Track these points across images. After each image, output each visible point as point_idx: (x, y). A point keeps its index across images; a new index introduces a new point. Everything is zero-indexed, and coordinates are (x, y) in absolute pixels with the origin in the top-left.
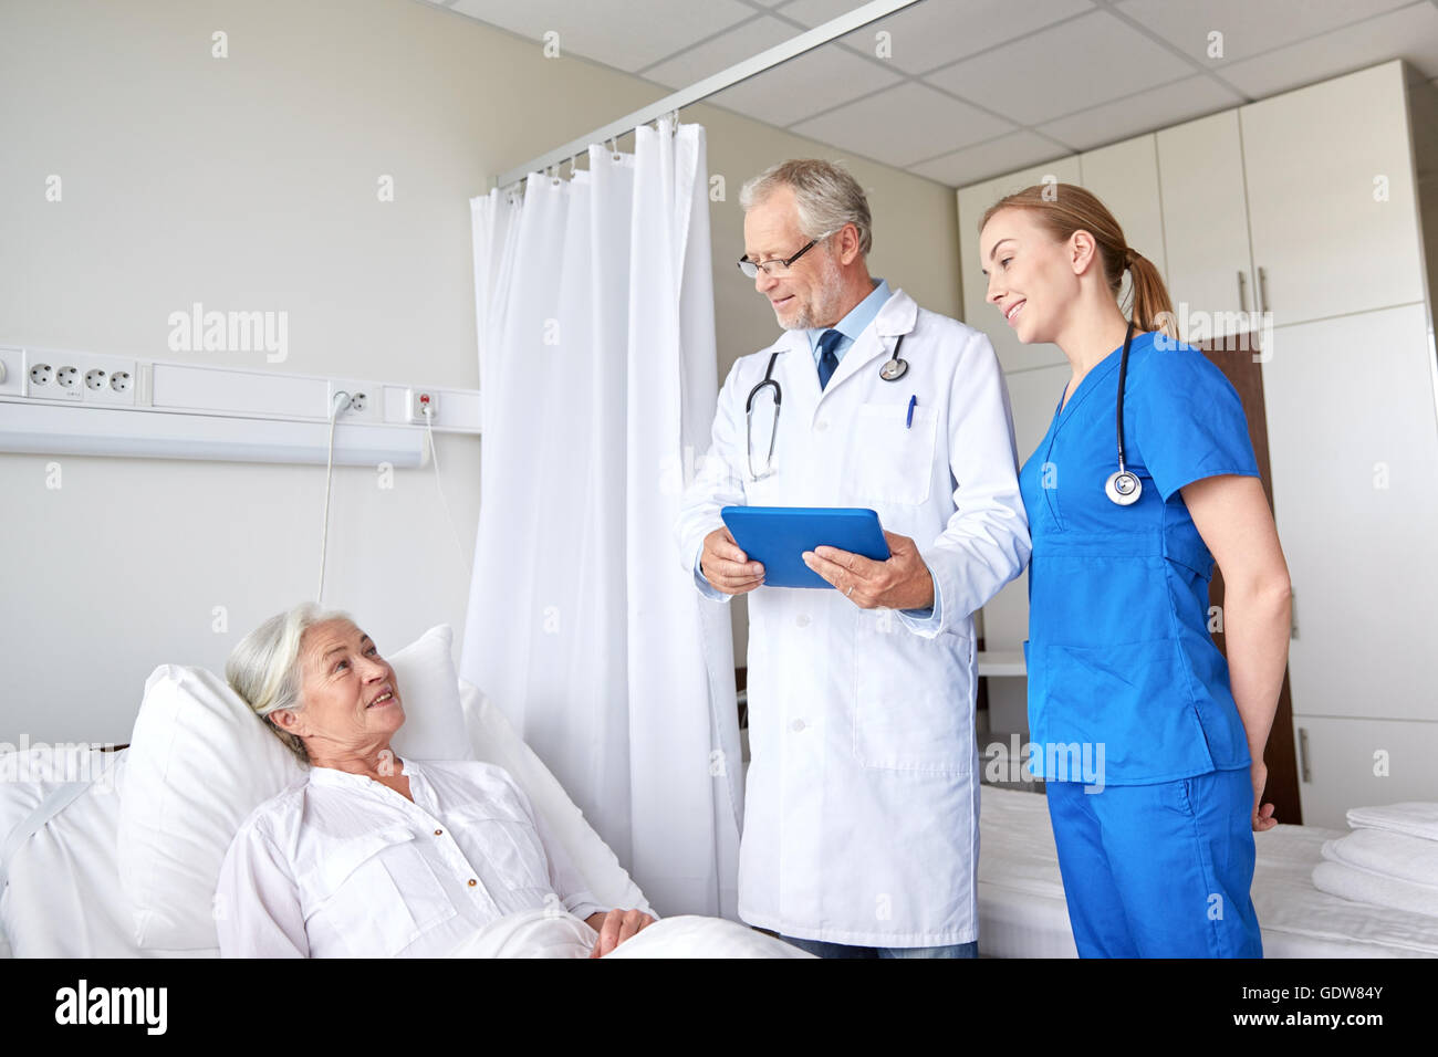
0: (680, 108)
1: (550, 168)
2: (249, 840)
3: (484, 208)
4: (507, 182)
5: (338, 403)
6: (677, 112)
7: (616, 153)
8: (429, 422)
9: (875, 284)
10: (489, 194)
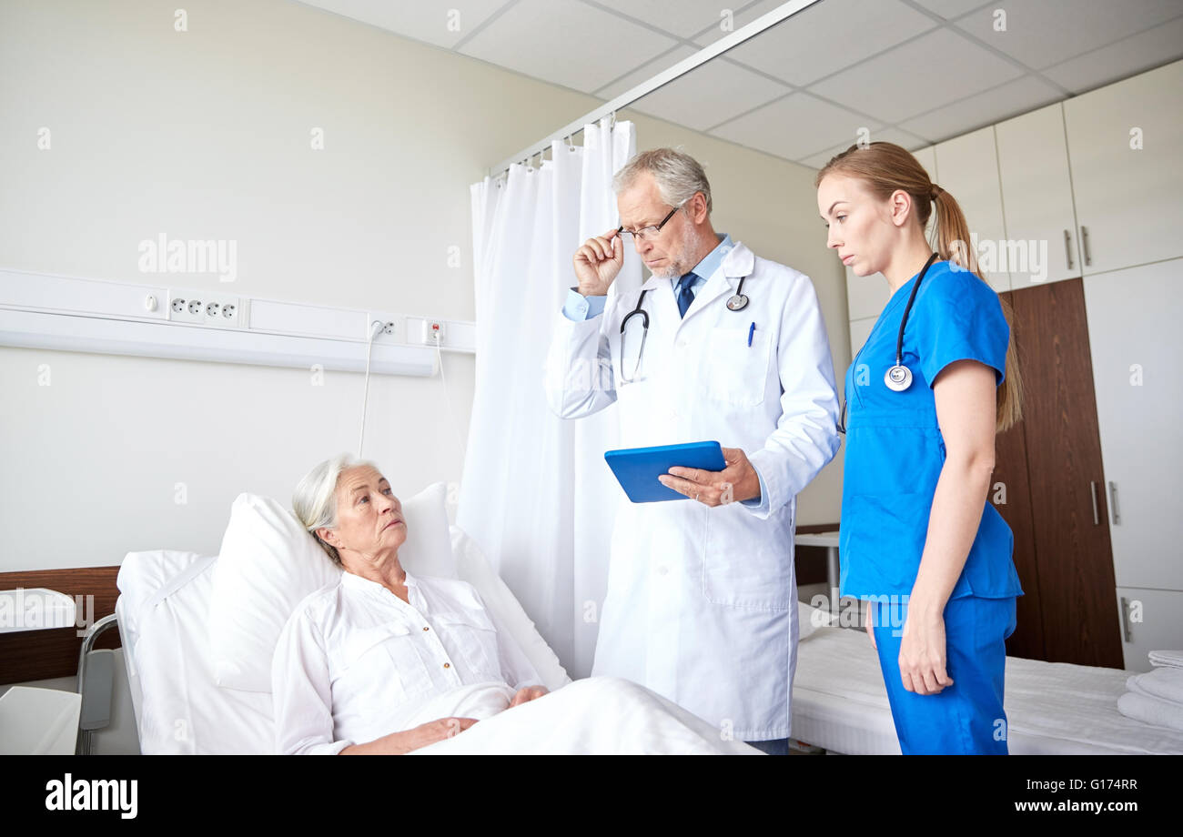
0: (617, 111)
1: (526, 160)
2: (299, 620)
3: (480, 190)
4: (495, 171)
5: (374, 328)
6: (614, 114)
7: (572, 147)
8: (438, 344)
9: (721, 238)
10: (483, 181)
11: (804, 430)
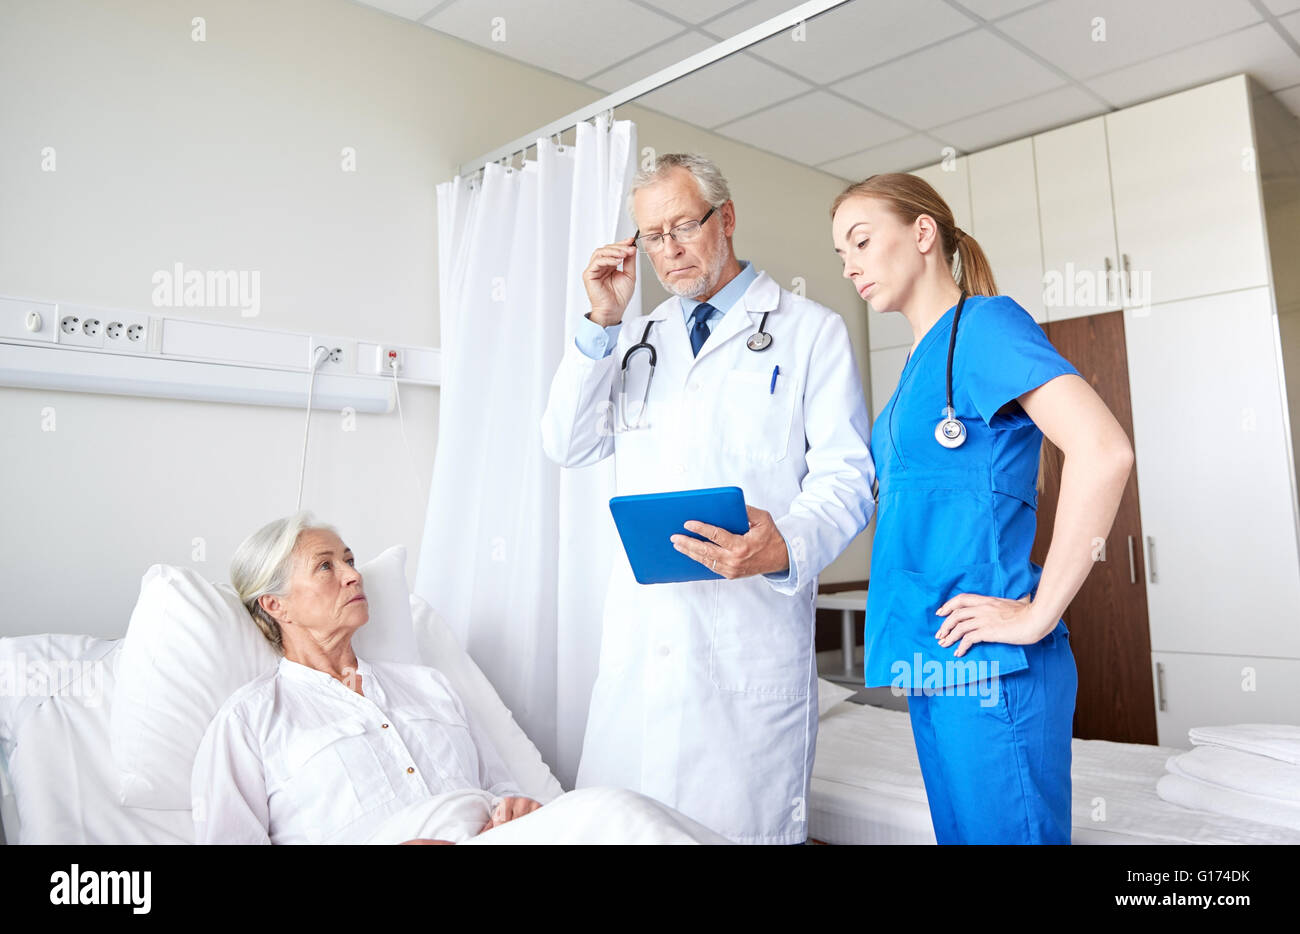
0: (615, 107)
1: (505, 159)
2: (227, 721)
3: (448, 192)
4: (466, 167)
5: (318, 355)
6: (612, 111)
7: (560, 146)
8: (395, 375)
9: (742, 266)
10: (453, 181)
11: (835, 493)
